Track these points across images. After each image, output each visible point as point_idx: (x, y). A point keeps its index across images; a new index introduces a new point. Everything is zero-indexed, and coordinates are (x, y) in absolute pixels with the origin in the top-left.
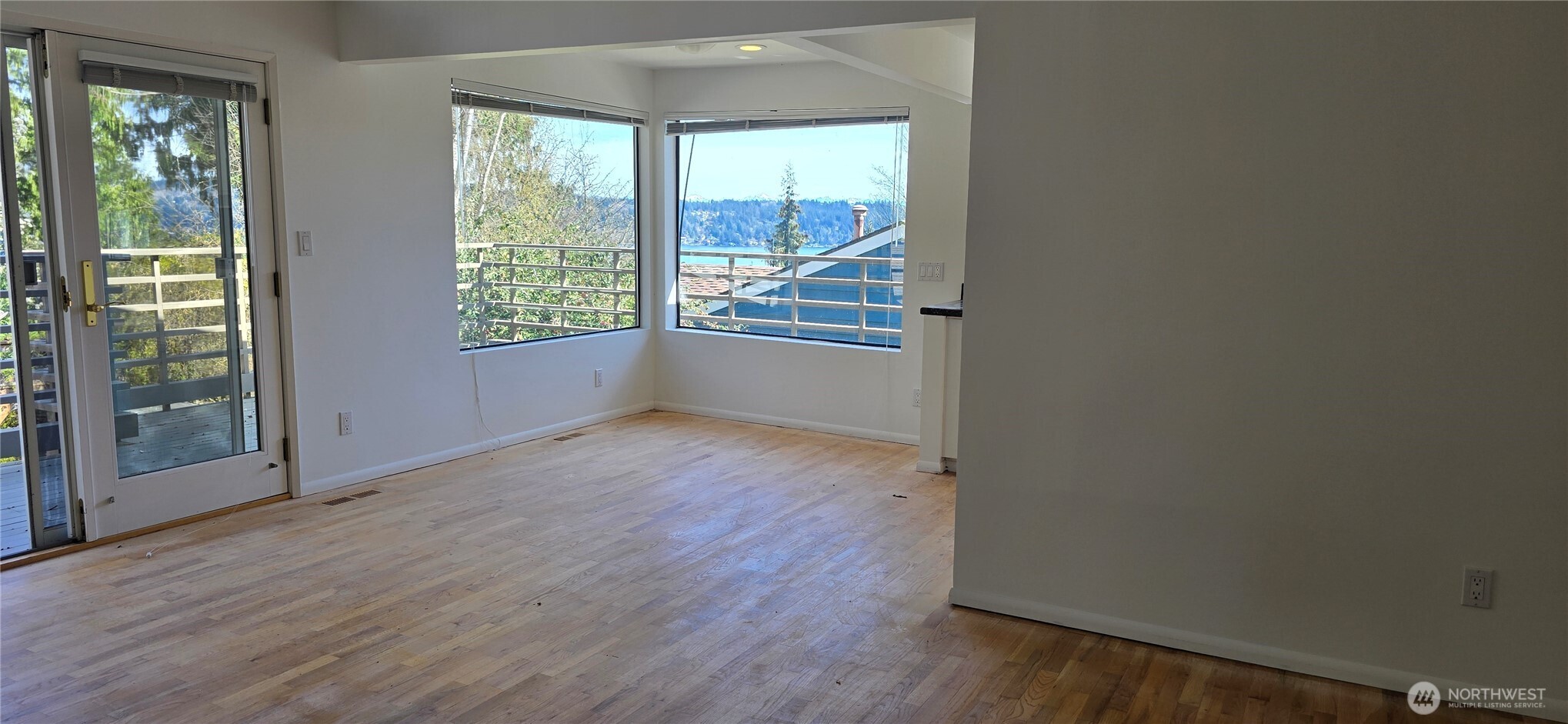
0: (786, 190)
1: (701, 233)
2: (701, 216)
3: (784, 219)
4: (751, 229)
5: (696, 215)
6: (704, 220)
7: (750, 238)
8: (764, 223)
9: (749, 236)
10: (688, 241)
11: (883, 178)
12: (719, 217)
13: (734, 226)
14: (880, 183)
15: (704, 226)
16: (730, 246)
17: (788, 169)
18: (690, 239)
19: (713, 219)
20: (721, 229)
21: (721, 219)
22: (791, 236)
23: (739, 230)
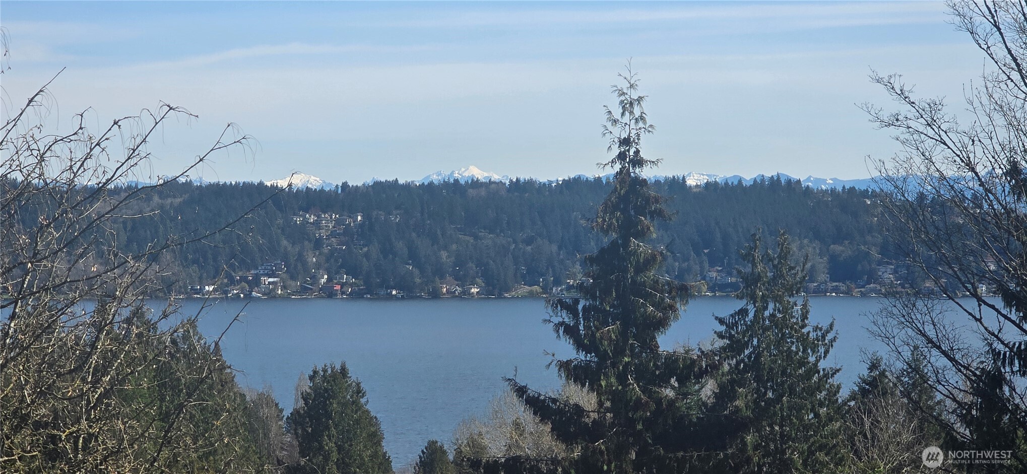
0: (616, 151)
1: (318, 266)
2: (317, 224)
3: (614, 235)
4: (444, 254)
5: (305, 222)
6: (324, 233)
7: (442, 277)
8: (476, 238)
9: (440, 273)
10: (284, 287)
11: (905, 109)
12: (362, 225)
13: (400, 246)
14: (895, 121)
15: (326, 250)
16: (390, 297)
17: (625, 86)
18: (293, 283)
19: (347, 231)
20: (367, 255)
21: (366, 231)
22: (638, 289)
23: (413, 256)
